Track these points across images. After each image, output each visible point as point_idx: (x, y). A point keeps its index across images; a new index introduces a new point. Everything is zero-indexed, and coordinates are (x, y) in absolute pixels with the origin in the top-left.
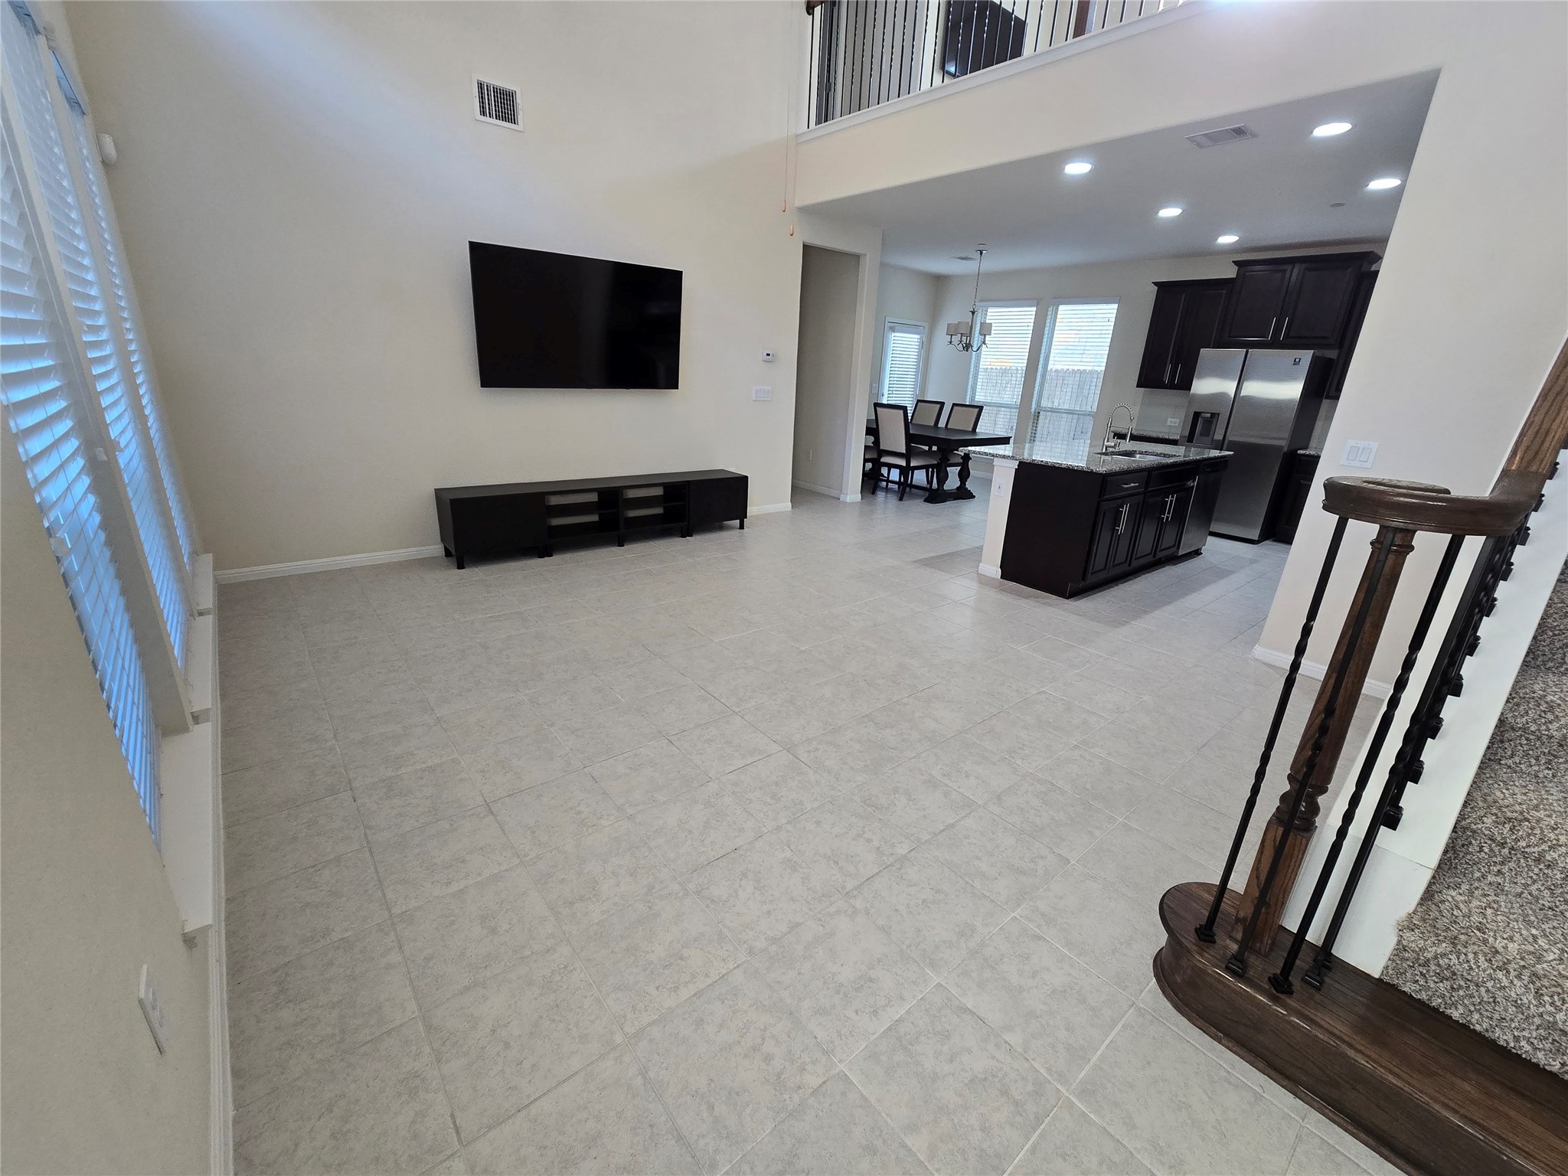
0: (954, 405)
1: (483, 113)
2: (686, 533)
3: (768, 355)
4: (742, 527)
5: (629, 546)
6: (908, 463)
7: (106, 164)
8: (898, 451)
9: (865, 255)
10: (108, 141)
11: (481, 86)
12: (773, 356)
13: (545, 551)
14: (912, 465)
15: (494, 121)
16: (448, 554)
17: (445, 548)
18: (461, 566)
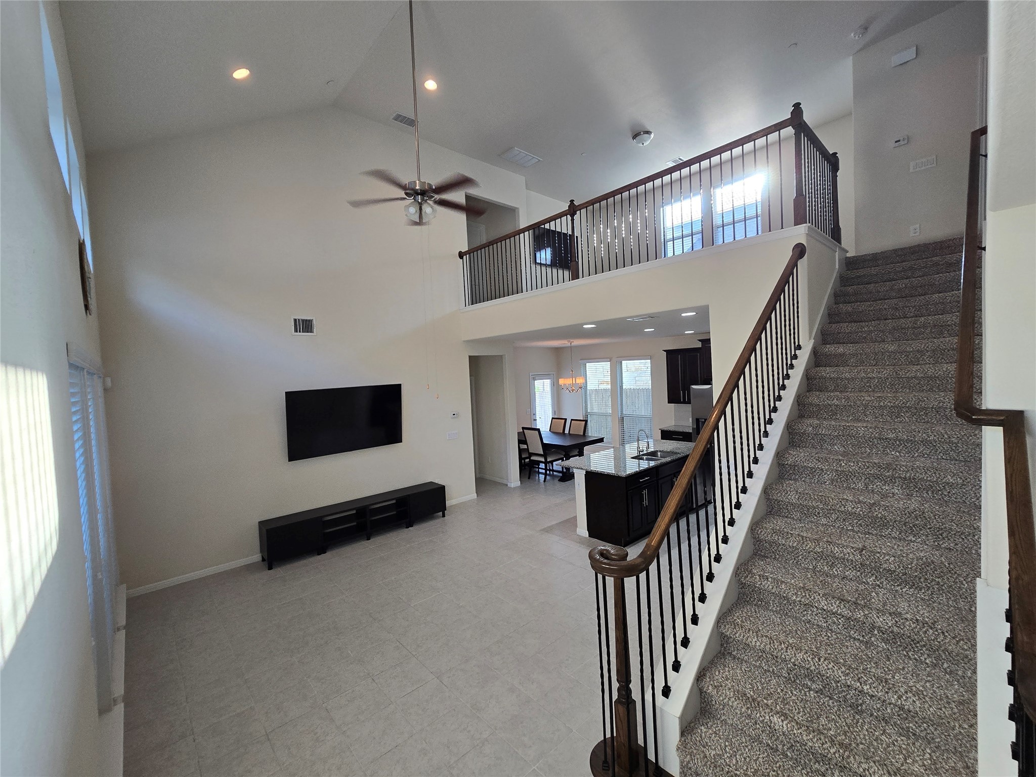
0: (572, 420)
1: (296, 331)
2: (409, 525)
3: (454, 415)
4: (444, 516)
5: (374, 539)
6: (546, 459)
7: (106, 390)
8: (539, 453)
9: (505, 355)
10: (109, 380)
11: (295, 320)
12: (457, 414)
13: (322, 551)
14: (548, 460)
15: (302, 334)
16: (263, 560)
17: (262, 556)
18: (270, 568)
